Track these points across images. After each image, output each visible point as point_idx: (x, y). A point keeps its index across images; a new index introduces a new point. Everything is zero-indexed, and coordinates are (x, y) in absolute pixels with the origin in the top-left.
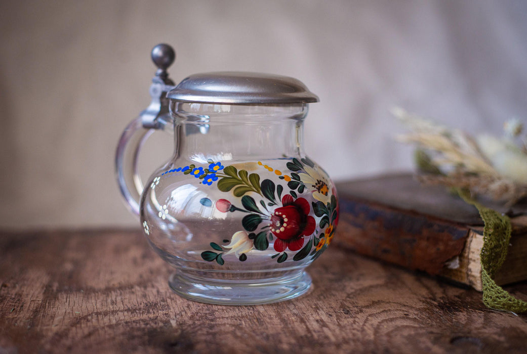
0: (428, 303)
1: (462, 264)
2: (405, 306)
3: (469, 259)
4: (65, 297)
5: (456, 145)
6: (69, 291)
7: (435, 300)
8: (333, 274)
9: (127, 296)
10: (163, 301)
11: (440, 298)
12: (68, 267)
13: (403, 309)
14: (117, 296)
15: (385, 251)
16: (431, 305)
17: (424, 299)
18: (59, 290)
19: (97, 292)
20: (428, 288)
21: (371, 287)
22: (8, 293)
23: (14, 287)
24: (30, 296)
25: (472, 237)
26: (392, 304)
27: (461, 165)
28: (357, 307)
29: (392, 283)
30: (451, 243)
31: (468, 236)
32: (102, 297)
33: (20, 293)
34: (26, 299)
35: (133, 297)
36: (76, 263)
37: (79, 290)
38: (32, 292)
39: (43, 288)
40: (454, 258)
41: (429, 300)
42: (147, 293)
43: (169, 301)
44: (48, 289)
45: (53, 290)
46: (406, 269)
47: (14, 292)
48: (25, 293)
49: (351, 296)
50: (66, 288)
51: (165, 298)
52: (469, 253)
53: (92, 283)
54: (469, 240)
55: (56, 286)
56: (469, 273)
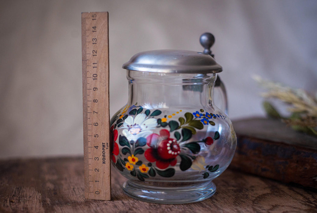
0: (308, 205)
2: (295, 208)
4: (60, 209)
5: (301, 99)
6: (60, 204)
7: (311, 203)
8: (233, 186)
9: (104, 207)
10: (130, 209)
11: (314, 201)
12: (50, 186)
13: (295, 210)
14: (96, 207)
15: (264, 170)
16: (311, 206)
17: (304, 203)
18: (53, 204)
19: (81, 205)
20: (302, 195)
21: (264, 195)
22: (17, 207)
23: (19, 202)
24: (34, 209)
26: (286, 207)
27: (305, 112)
28: (264, 210)
29: (275, 191)
30: (315, 164)
32: (86, 208)
33: (25, 206)
34: (32, 211)
35: (108, 207)
36: (53, 182)
37: (67, 203)
38: (34, 206)
39: (40, 202)
41: (308, 203)
42: (116, 204)
43: (134, 209)
44: (43, 202)
45: (48, 204)
46: (281, 182)
47: (21, 206)
48: (29, 206)
49: (256, 202)
50: (57, 202)
51: (130, 207)
53: (73, 198)
55: (48, 200)
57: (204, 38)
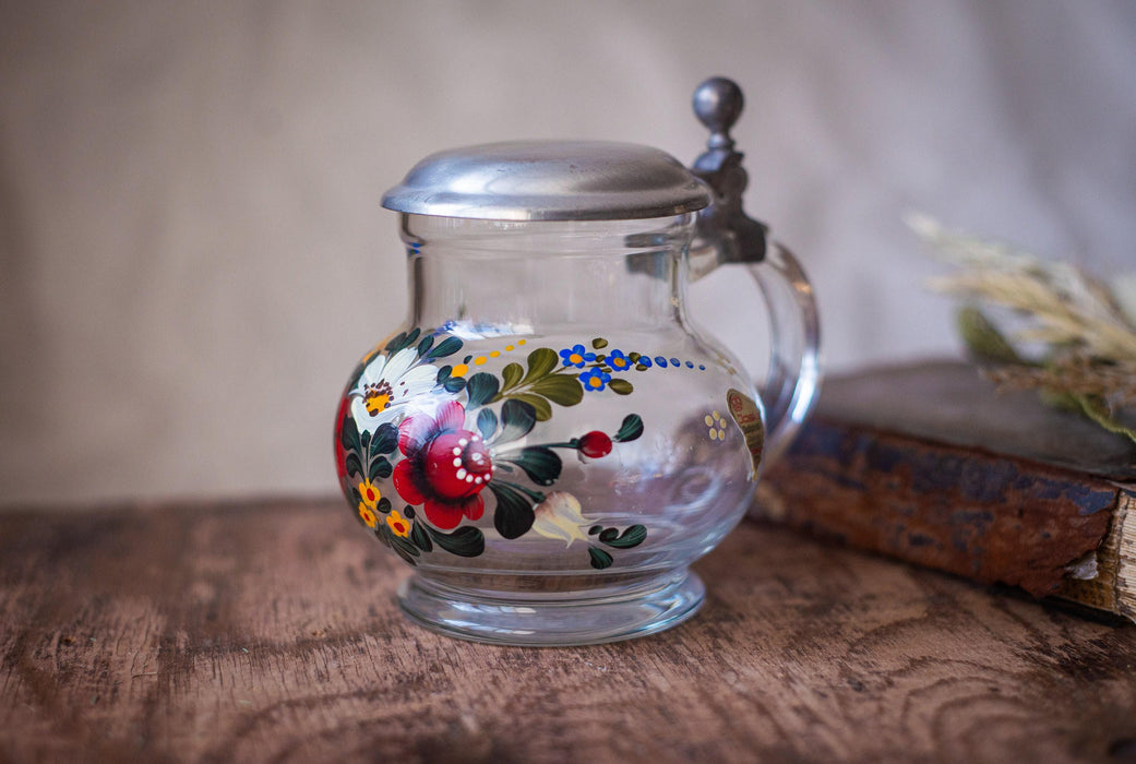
0: (1036, 660)
1: (1103, 571)
2: (985, 668)
3: (1119, 557)
4: (209, 666)
5: (1065, 297)
6: (216, 651)
7: (1049, 653)
8: (807, 596)
9: (351, 660)
10: (435, 668)
11: (1060, 648)
12: (204, 592)
13: (983, 675)
14: (327, 660)
15: (917, 541)
16: (1044, 664)
17: (1024, 652)
18: (193, 650)
19: (281, 653)
20: (1027, 625)
21: (898, 624)
22: (76, 659)
23: (89, 644)
24: (128, 666)
25: (1126, 508)
26: (956, 665)
27: (1077, 342)
28: (878, 673)
29: (943, 613)
30: (1075, 522)
31: (1116, 506)
32: (294, 664)
33: (104, 657)
34: (120, 672)
35: (364, 661)
36: (218, 582)
37: (237, 647)
38: (130, 656)
39: (153, 645)
40: (1086, 555)
41: (1036, 653)
42: (394, 651)
43: (448, 669)
44: (165, 644)
45: (178, 650)
46: (970, 581)
47: (90, 655)
48: (114, 657)
49: (860, 648)
50: (208, 643)
51: (437, 662)
52: (1119, 542)
53: (265, 631)
54: (1118, 514)
55: (182, 638)
56: (1122, 589)
57: (709, 97)
